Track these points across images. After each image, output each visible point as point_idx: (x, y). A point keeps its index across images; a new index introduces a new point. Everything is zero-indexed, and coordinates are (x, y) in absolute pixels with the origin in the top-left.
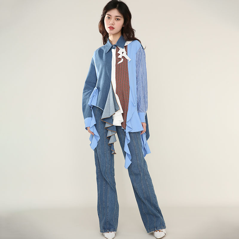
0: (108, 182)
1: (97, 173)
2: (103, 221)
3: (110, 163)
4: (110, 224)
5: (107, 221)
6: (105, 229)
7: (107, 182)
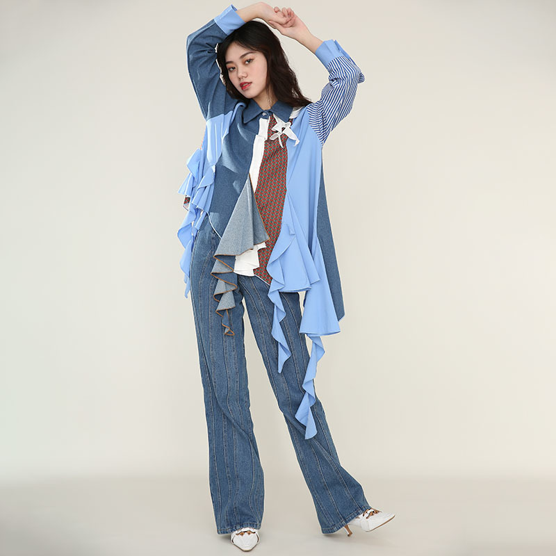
0: (233, 421)
1: (207, 403)
2: (226, 509)
3: (238, 380)
4: (242, 514)
5: (236, 508)
6: (232, 525)
7: (231, 421)
